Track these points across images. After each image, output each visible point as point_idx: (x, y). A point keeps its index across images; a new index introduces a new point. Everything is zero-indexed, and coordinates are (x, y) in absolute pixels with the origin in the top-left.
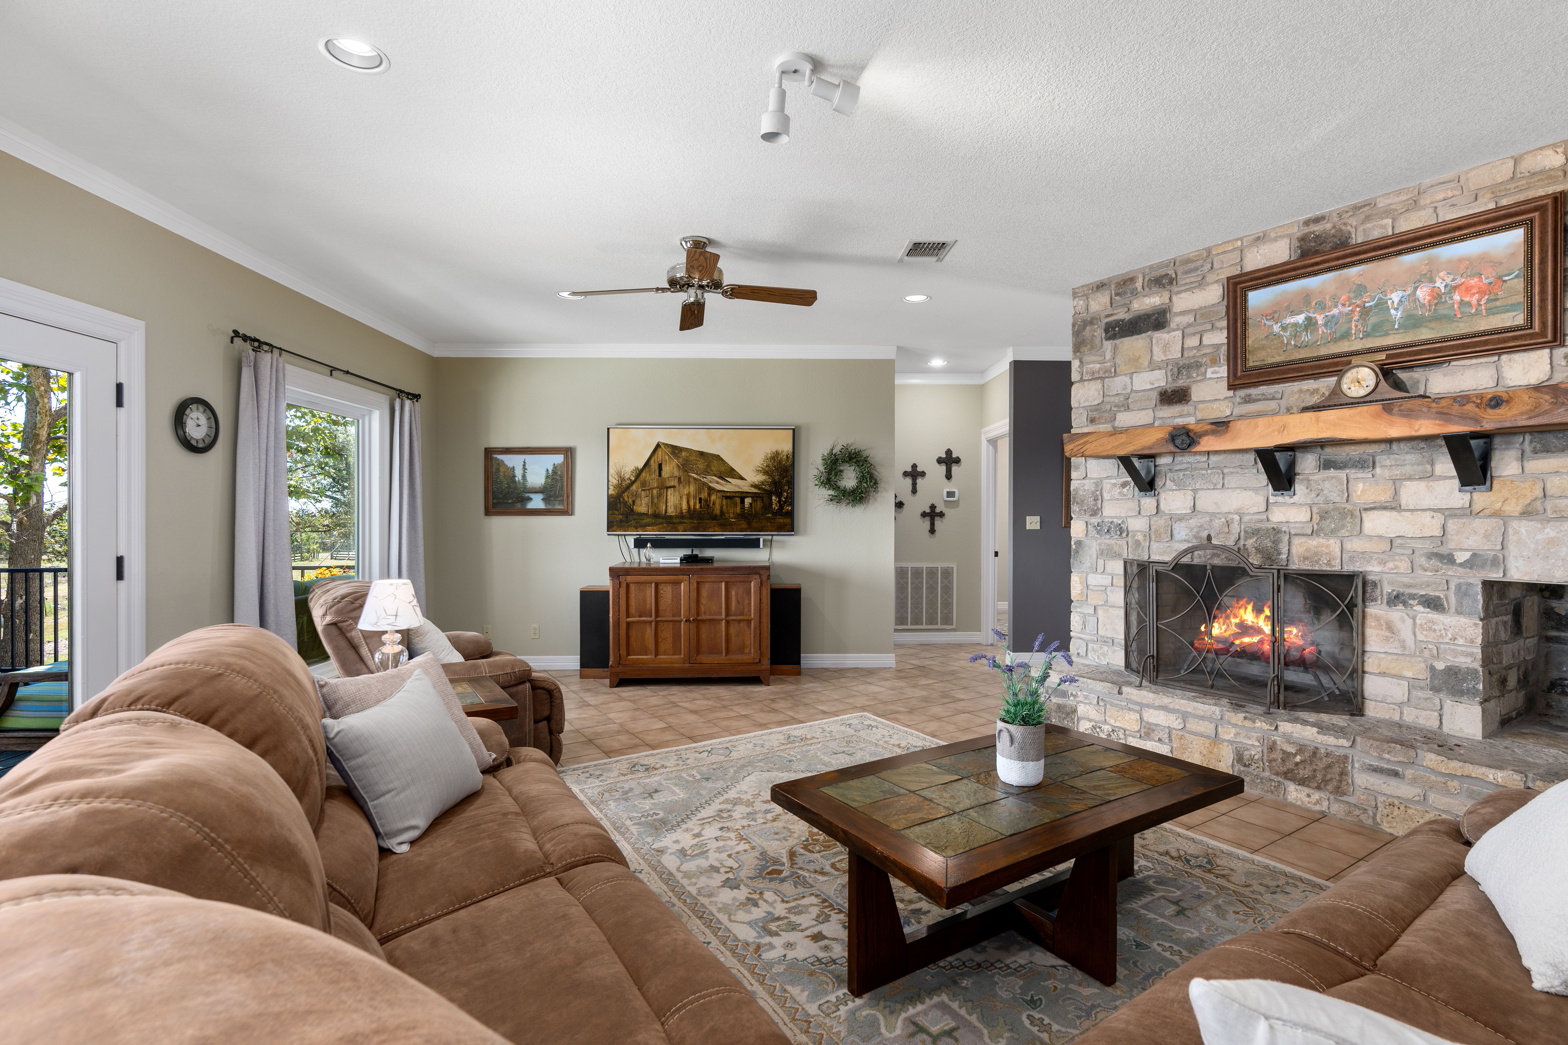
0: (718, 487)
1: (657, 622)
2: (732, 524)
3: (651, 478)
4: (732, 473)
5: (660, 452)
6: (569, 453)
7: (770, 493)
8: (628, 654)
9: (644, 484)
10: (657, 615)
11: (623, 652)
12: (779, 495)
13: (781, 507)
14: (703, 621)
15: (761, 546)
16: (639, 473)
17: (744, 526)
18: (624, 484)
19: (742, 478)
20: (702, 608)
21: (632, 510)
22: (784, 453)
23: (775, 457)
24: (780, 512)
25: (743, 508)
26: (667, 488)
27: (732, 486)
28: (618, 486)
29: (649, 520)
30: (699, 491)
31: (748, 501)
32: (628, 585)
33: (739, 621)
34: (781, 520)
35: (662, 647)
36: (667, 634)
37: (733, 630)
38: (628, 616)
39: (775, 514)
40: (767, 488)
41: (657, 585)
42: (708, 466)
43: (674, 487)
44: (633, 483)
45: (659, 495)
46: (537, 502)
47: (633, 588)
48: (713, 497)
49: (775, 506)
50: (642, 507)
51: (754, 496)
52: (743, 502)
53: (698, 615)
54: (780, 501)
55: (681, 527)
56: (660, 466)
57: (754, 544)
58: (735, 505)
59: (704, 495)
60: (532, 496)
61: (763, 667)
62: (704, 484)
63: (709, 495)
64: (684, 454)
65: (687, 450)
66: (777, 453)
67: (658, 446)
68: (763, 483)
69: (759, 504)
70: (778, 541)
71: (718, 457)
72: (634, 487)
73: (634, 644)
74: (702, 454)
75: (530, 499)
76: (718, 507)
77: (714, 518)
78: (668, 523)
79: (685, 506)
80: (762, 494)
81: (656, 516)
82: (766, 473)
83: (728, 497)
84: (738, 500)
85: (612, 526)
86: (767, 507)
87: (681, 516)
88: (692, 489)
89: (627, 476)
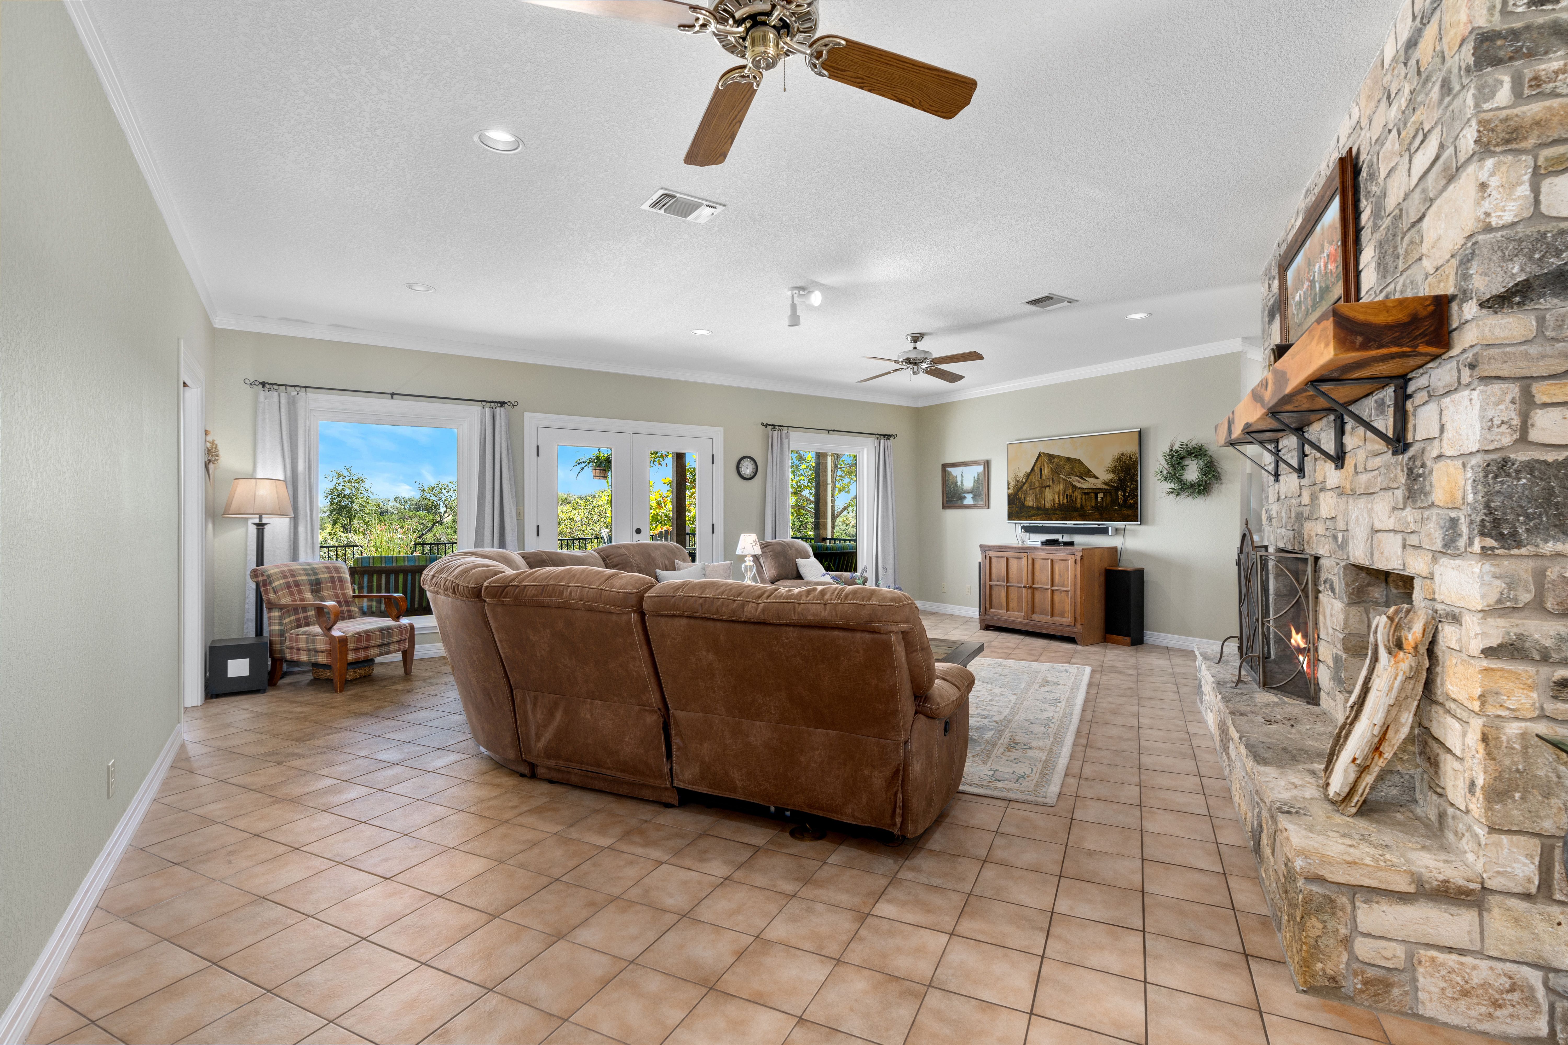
0: (1079, 485)
1: (1007, 587)
2: (1089, 515)
3: (1034, 479)
4: (1089, 473)
5: (1040, 460)
6: (987, 464)
7: (1116, 489)
8: (991, 608)
9: (1030, 485)
10: (1007, 582)
11: (988, 606)
12: (1124, 491)
13: (1125, 501)
14: (1037, 589)
15: (1110, 533)
16: (1028, 476)
17: (1098, 516)
18: (1019, 484)
19: (1096, 477)
20: (1036, 579)
21: (1024, 504)
22: (1128, 455)
23: (1121, 458)
24: (1125, 505)
25: (1096, 502)
26: (1046, 487)
27: (1089, 484)
28: (1015, 487)
29: (1032, 512)
30: (1066, 488)
31: (1100, 496)
32: (990, 558)
33: (1061, 591)
34: (1125, 512)
35: (1011, 605)
36: (1013, 595)
37: (1057, 597)
38: (991, 580)
39: (1121, 506)
40: (1115, 484)
41: (1007, 559)
42: (1072, 469)
43: (1049, 486)
44: (1024, 484)
45: (1040, 493)
46: (969, 500)
47: (994, 560)
48: (1076, 494)
49: (1121, 500)
50: (1030, 502)
51: (1104, 491)
52: (1096, 497)
53: (1033, 583)
54: (1124, 496)
55: (1053, 517)
56: (1041, 470)
57: (1104, 531)
58: (1091, 499)
59: (1070, 492)
60: (966, 495)
61: (1077, 630)
62: (1070, 483)
63: (1073, 492)
64: (1056, 460)
65: (1058, 456)
66: (1122, 455)
67: (1040, 455)
68: (1111, 480)
69: (1109, 499)
70: (1130, 530)
71: (1079, 461)
72: (1025, 487)
73: (994, 601)
74: (1068, 459)
75: (965, 497)
76: (1079, 501)
77: (1076, 510)
78: (1046, 514)
79: (1057, 501)
80: (1111, 490)
81: (1038, 508)
82: (1114, 472)
83: (1086, 492)
84: (1093, 495)
85: (1010, 517)
86: (1115, 501)
87: (1054, 509)
88: (1061, 487)
89: (1021, 479)
